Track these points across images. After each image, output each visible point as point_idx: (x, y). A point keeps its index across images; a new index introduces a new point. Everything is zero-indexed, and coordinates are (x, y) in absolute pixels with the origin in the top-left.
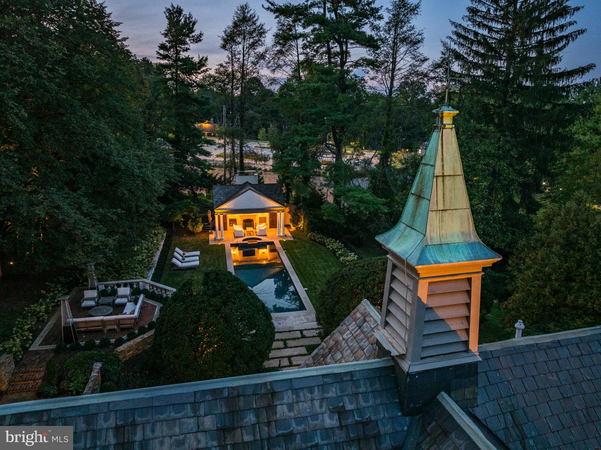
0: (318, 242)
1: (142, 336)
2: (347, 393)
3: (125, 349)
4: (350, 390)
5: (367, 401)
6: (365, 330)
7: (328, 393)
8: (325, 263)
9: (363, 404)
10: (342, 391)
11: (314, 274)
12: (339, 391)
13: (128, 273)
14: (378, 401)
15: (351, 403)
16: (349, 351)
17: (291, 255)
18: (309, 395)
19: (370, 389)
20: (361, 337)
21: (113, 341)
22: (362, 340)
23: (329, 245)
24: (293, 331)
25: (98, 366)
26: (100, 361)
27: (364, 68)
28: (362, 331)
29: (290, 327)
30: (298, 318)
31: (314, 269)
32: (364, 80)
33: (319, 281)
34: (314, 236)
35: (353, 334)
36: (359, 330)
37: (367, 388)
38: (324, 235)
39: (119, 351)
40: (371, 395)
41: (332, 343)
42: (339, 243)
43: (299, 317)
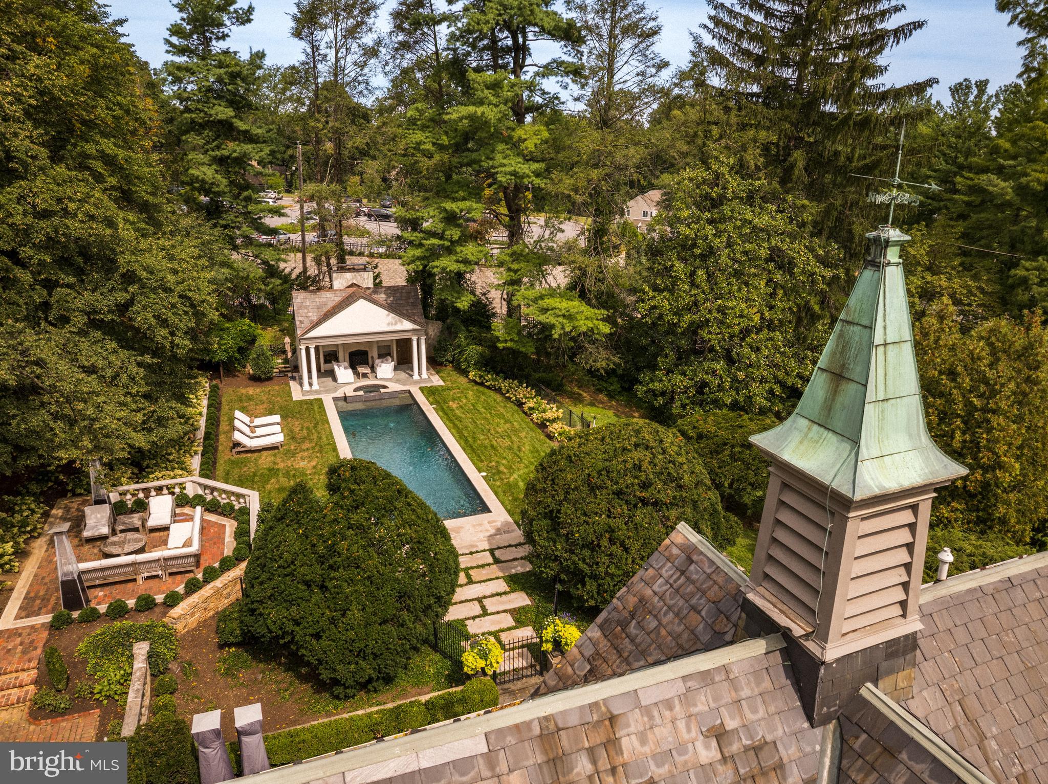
0: (488, 387)
1: (212, 584)
2: (723, 702)
3: (186, 611)
4: (727, 697)
5: (754, 711)
6: (695, 577)
7: (695, 705)
8: (508, 425)
9: (750, 716)
10: (715, 700)
11: (492, 446)
12: (711, 701)
13: (157, 465)
14: (772, 709)
15: (732, 718)
16: (671, 615)
17: (446, 414)
18: (667, 713)
19: (756, 692)
20: (689, 590)
21: (159, 598)
22: (692, 595)
23: (508, 392)
24: (477, 552)
25: (141, 649)
26: (144, 640)
27: (560, 79)
28: (688, 578)
29: (472, 546)
30: (479, 528)
31: (491, 437)
32: (557, 98)
33: (505, 458)
34: (481, 377)
35: (671, 586)
36: (683, 578)
37: (752, 690)
38: (497, 374)
39: (175, 616)
40: (759, 699)
41: (632, 600)
42: (527, 387)
43: (480, 525)
